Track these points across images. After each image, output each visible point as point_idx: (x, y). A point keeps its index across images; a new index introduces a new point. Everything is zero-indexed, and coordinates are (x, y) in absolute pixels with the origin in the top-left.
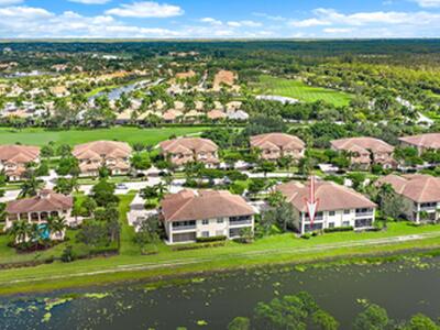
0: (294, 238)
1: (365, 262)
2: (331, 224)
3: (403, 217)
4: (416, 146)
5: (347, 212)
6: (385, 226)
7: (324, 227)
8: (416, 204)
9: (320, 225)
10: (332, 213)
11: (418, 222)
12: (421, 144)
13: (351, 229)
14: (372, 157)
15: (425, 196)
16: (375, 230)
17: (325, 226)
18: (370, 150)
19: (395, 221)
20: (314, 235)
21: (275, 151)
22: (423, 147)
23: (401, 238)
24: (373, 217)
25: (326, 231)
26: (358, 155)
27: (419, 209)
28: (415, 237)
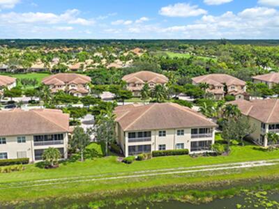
0: (114, 162)
1: (189, 197)
2: (162, 147)
3: (248, 140)
4: (266, 82)
5: (181, 132)
6: (226, 150)
7: (153, 149)
8: (263, 125)
9: (147, 148)
10: (163, 133)
11: (266, 146)
12: (271, 80)
13: (186, 153)
14: (226, 88)
15: (273, 117)
16: (215, 154)
17: (155, 148)
18: (224, 84)
19: (240, 144)
20: (139, 159)
21: (140, 84)
22: (273, 82)
23: (244, 165)
24: (213, 139)
25: (155, 155)
26: (214, 88)
27: (267, 131)
28: (262, 163)
